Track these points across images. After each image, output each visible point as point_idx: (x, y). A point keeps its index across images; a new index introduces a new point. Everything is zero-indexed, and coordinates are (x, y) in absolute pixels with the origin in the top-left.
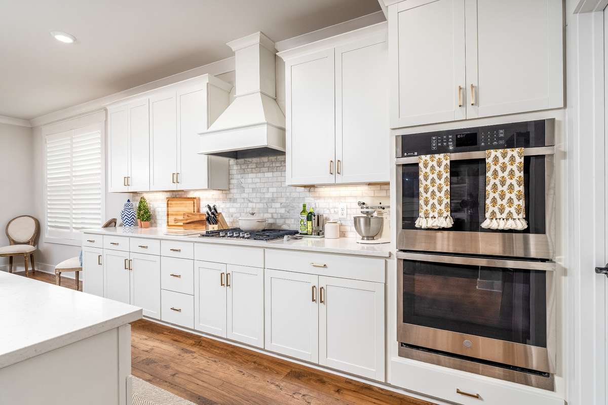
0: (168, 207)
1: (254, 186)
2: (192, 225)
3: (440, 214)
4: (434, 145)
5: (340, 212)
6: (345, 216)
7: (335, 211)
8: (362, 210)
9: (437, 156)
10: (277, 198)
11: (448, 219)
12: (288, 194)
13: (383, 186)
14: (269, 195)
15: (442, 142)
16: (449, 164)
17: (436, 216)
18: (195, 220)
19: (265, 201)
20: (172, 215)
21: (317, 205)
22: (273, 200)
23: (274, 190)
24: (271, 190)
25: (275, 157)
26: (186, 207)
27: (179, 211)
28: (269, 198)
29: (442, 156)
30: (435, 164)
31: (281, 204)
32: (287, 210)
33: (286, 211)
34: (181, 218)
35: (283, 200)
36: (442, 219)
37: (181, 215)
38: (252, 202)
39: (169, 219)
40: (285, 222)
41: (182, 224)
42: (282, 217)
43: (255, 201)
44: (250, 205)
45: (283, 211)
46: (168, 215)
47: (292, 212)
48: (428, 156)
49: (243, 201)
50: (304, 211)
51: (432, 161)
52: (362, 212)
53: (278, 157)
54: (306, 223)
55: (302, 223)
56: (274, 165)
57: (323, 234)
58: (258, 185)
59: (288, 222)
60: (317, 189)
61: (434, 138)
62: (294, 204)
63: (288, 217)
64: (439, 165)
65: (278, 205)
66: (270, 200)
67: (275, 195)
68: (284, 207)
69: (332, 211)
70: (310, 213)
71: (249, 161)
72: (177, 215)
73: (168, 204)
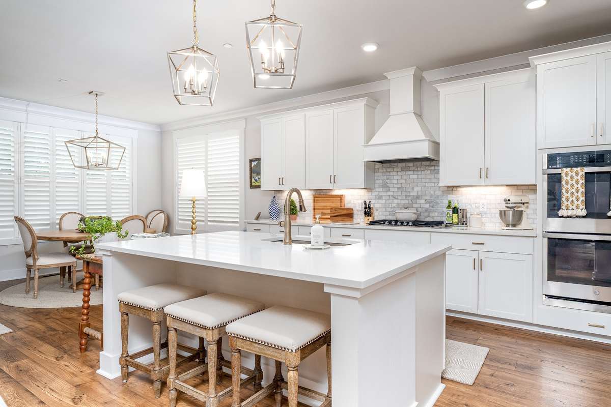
0: (314, 202)
1: (399, 186)
2: (340, 218)
3: (578, 207)
4: (572, 161)
5: (481, 207)
6: (485, 210)
7: (476, 206)
8: (507, 205)
9: (575, 169)
10: (422, 195)
11: (583, 210)
12: (432, 192)
13: (519, 187)
14: (414, 193)
15: (578, 159)
16: (584, 174)
17: (575, 208)
18: (342, 213)
19: (410, 198)
20: (318, 209)
21: (459, 201)
22: (418, 197)
23: (419, 189)
24: (415, 189)
25: (420, 163)
26: (333, 202)
27: (326, 206)
28: (413, 196)
29: (579, 169)
30: (574, 174)
31: (425, 201)
32: (431, 205)
33: (429, 205)
34: (329, 211)
35: (428, 197)
36: (579, 210)
37: (328, 209)
38: (397, 199)
39: (316, 212)
40: (429, 215)
41: (329, 217)
42: (426, 211)
43: (400, 198)
44: (395, 201)
45: (427, 206)
46: (314, 209)
47: (436, 207)
48: (569, 169)
49: (388, 197)
50: (449, 206)
51: (572, 172)
52: (506, 207)
53: (423, 163)
54: (451, 216)
55: (448, 215)
56: (419, 169)
57: (466, 224)
58: (403, 185)
59: (431, 214)
60: (459, 189)
61: (572, 156)
62: (438, 201)
63: (432, 211)
64: (577, 174)
65: (423, 201)
66: (415, 197)
67: (420, 193)
68: (429, 203)
69: (474, 206)
70: (455, 207)
71: (394, 165)
72: (323, 209)
73: (314, 200)
